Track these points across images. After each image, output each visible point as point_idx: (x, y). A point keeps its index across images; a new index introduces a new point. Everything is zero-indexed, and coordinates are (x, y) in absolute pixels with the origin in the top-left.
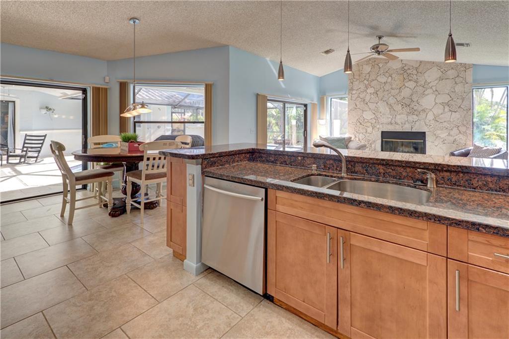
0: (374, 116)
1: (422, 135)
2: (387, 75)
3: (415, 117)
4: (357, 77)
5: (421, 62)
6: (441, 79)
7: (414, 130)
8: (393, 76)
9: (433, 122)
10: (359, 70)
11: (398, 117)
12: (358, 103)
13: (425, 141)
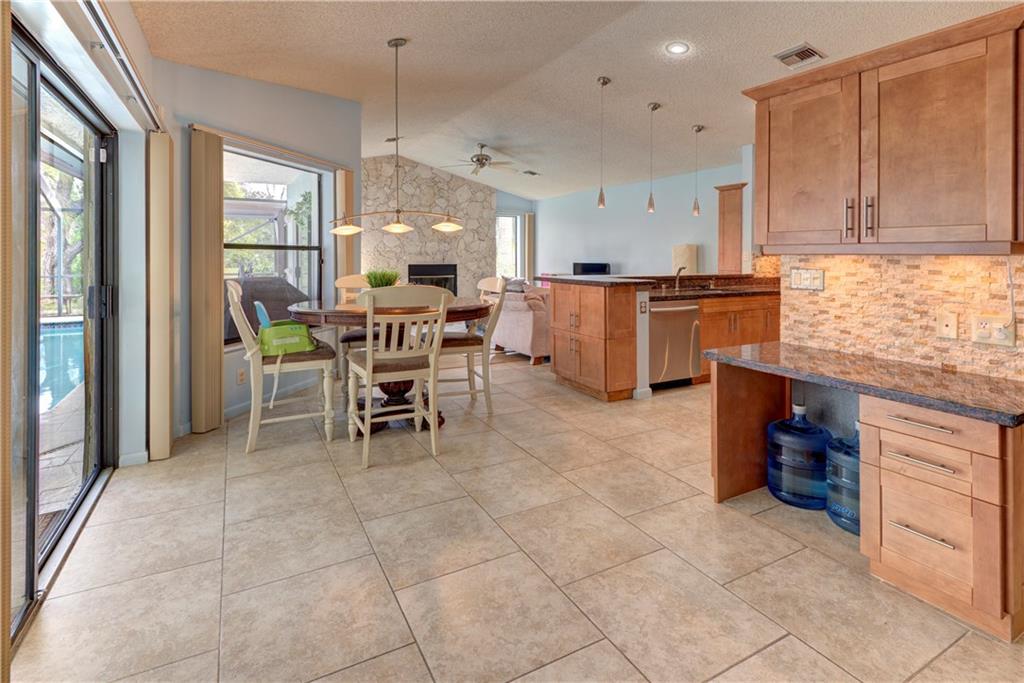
0: (398, 243)
1: (452, 269)
2: (415, 184)
3: (446, 245)
4: (373, 179)
5: (452, 176)
6: (471, 200)
7: (446, 263)
8: (423, 187)
9: (464, 252)
10: (376, 169)
11: (429, 245)
12: (375, 222)
13: (456, 275)
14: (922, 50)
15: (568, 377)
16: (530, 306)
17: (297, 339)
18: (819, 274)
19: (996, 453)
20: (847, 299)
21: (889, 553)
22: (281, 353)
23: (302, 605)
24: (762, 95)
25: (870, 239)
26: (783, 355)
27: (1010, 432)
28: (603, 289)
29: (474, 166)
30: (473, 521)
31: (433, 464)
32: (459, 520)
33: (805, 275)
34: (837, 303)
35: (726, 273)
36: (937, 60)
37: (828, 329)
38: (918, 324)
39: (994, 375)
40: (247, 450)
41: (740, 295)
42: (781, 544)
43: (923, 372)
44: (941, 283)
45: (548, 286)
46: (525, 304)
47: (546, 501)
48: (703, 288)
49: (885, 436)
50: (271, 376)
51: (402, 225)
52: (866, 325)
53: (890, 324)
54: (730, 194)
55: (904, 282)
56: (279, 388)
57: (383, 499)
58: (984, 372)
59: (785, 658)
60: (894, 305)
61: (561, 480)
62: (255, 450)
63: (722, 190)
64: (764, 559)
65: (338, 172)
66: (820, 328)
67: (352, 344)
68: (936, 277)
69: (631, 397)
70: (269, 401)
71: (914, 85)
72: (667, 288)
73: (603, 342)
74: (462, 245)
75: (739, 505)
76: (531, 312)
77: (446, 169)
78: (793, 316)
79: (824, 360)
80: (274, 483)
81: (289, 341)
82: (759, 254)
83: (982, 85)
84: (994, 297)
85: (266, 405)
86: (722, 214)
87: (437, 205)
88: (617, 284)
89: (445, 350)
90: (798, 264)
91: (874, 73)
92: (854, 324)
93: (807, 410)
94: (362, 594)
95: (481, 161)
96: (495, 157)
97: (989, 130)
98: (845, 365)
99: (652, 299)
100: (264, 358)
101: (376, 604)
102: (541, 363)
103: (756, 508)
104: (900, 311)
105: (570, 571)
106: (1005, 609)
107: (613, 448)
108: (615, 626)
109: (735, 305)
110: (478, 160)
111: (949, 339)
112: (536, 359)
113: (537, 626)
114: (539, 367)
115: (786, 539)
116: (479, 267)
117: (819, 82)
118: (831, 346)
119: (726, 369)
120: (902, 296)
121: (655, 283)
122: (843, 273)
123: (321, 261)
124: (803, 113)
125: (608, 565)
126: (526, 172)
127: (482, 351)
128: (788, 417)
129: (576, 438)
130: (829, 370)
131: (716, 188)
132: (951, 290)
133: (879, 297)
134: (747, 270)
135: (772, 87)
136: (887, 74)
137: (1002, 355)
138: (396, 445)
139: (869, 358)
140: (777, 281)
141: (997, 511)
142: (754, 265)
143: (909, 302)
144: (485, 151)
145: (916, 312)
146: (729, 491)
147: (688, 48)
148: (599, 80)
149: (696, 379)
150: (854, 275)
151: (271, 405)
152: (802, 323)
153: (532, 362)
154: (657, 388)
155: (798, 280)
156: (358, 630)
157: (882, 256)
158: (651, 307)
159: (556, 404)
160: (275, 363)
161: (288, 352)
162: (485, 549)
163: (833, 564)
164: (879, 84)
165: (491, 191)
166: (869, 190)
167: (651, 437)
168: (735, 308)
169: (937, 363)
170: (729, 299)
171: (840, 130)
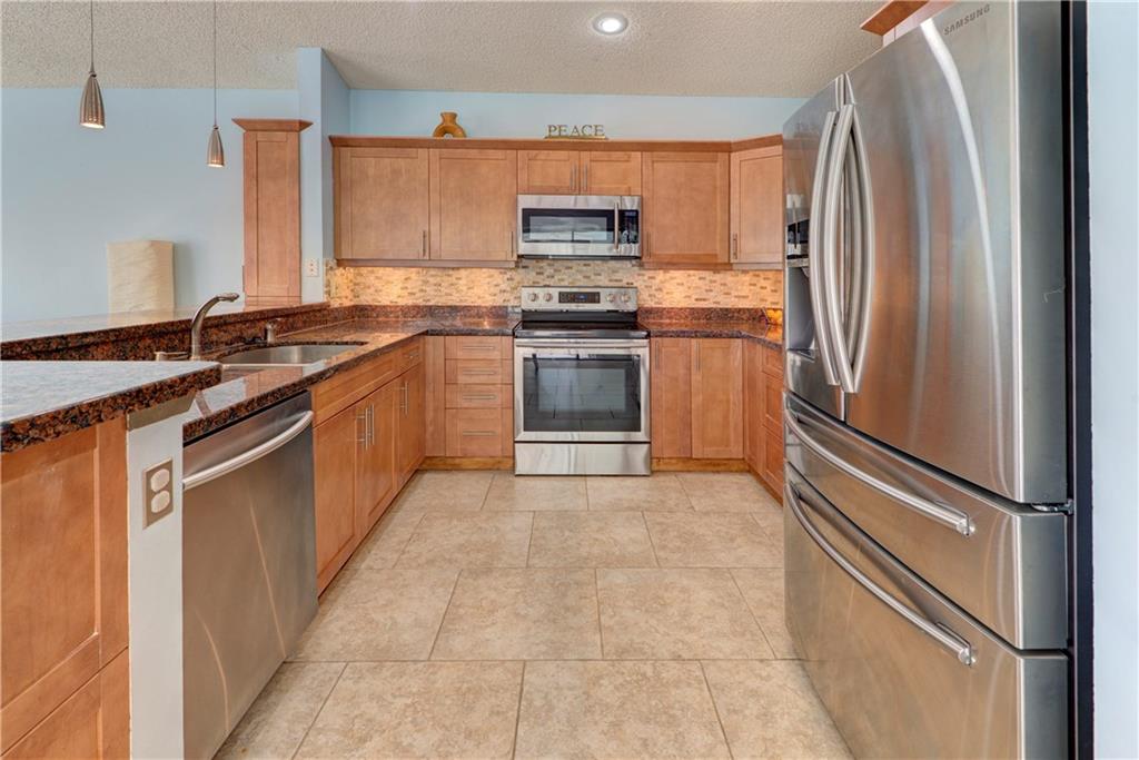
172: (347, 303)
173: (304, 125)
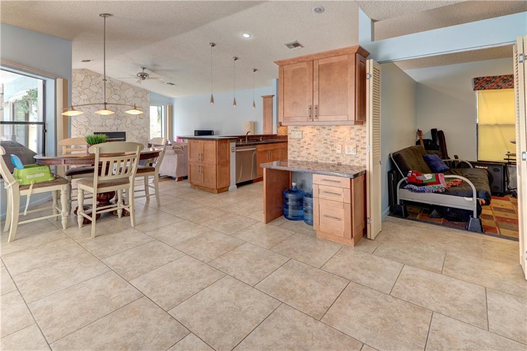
14: (331, 55)
15: (197, 184)
16: (176, 152)
17: (43, 174)
18: (300, 133)
19: (349, 187)
20: (310, 142)
21: (322, 227)
22: (32, 183)
23: (78, 297)
24: (281, 64)
25: (316, 120)
26: (289, 164)
27: (353, 180)
28: (215, 141)
29: (139, 79)
30: (161, 249)
31: (132, 230)
32: (154, 249)
33: (297, 133)
34: (307, 143)
35: (266, 134)
36: (335, 59)
37: (304, 153)
38: (331, 149)
39: (351, 164)
40: (9, 241)
41: (272, 143)
42: (288, 233)
43: (332, 166)
44: (337, 135)
45: (186, 141)
46: (173, 151)
47: (195, 236)
48: (257, 140)
49: (320, 187)
50: (25, 197)
51: (108, 111)
52: (315, 151)
53: (323, 150)
54: (267, 99)
55: (327, 135)
56: (30, 202)
57: (109, 248)
58: (349, 164)
59: (290, 265)
60: (324, 143)
61: (200, 226)
62: (15, 240)
63: (264, 97)
64: (283, 239)
65: (57, 80)
66: (301, 153)
67: (74, 176)
68: (336, 133)
69: (228, 190)
70: (24, 211)
71: (329, 66)
72: (242, 141)
73: (215, 166)
74: (129, 121)
75: (274, 223)
76: (176, 155)
77: (120, 79)
78: (292, 149)
79: (303, 165)
80: (37, 253)
81: (37, 176)
82: (279, 126)
83: (347, 69)
84: (351, 139)
85: (21, 214)
86: (265, 108)
87: (112, 98)
88: (222, 139)
89: (138, 174)
90: (293, 129)
91: (317, 61)
92: (312, 151)
93: (297, 184)
94: (111, 286)
95: (143, 76)
96: (151, 75)
97: (349, 84)
98: (309, 166)
99: (237, 146)
100: (20, 186)
101: (120, 288)
102: (181, 180)
103: (280, 223)
104: (325, 145)
105: (210, 257)
106: (352, 236)
107: (222, 211)
108: (231, 270)
109: (270, 147)
110: (141, 76)
111: (339, 154)
112: (179, 178)
113: (199, 278)
114: (181, 182)
115: (290, 231)
116: (139, 133)
117: (300, 62)
118: (305, 159)
119: (269, 170)
120: (326, 140)
121: (238, 139)
122: (309, 132)
123: (45, 131)
124: (295, 72)
125: (225, 252)
126: (168, 84)
127: (154, 175)
128: (290, 188)
129: (205, 210)
130: (303, 168)
131: (262, 97)
132: (340, 137)
133: (320, 141)
134: (275, 133)
135: (284, 61)
136: (321, 62)
137: (353, 158)
138: (108, 225)
139: (317, 163)
140: (286, 137)
141: (350, 205)
142: (277, 130)
143: (328, 142)
144: (146, 71)
145: (330, 145)
146: (270, 218)
147: (251, 36)
148: (210, 44)
149: (255, 180)
150: (312, 133)
151: (25, 213)
152: (295, 151)
153: (176, 180)
154: (239, 185)
155: (293, 135)
156: (114, 298)
157: (320, 126)
158: (236, 149)
159: (192, 197)
160: (28, 188)
161: (37, 182)
162: (170, 257)
163: (305, 236)
164: (319, 65)
165: (147, 92)
166: (316, 103)
167: (238, 205)
168: (270, 149)
169: (336, 162)
170: (267, 145)
171: (307, 80)
172: (284, 135)
173: (273, 96)
